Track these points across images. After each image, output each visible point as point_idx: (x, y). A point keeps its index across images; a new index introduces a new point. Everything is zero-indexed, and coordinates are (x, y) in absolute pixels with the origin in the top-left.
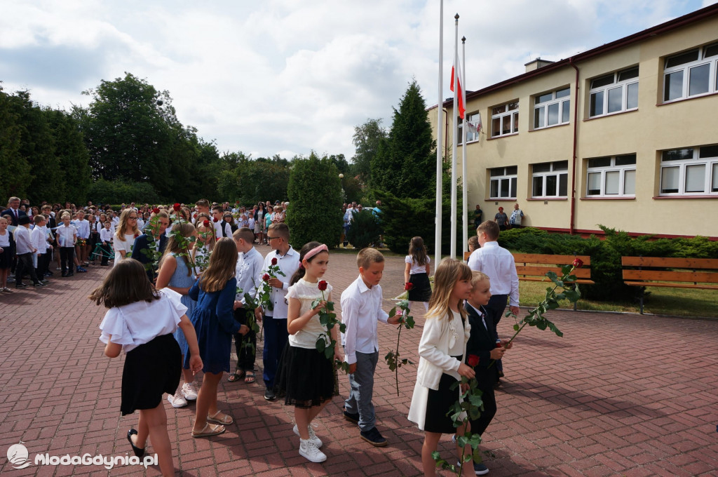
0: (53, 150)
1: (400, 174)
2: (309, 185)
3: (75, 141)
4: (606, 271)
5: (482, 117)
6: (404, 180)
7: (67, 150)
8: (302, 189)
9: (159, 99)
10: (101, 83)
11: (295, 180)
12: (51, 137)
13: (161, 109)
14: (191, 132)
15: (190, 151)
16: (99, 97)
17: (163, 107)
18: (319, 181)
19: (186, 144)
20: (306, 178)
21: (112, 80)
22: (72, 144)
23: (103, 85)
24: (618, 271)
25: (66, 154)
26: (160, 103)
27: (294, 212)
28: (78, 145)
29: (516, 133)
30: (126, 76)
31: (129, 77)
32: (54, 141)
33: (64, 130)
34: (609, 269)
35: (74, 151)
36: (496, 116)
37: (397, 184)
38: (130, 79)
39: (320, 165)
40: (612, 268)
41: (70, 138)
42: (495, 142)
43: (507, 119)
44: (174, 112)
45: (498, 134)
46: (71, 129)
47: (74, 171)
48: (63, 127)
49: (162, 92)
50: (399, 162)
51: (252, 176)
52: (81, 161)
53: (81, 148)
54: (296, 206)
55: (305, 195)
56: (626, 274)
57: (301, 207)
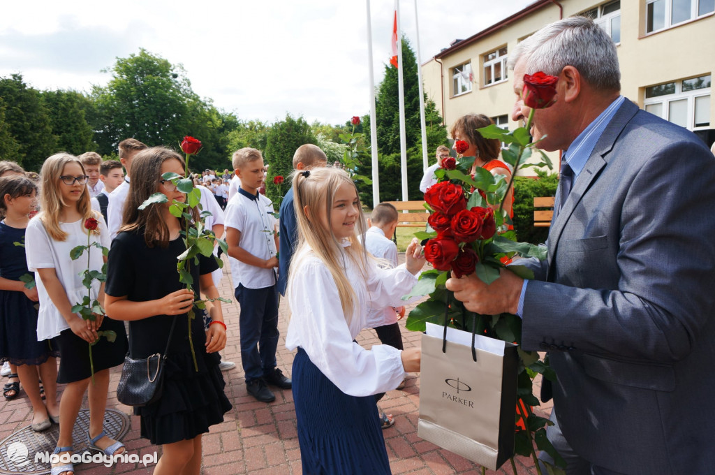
0: (50, 128)
1: (391, 130)
2: (285, 147)
3: (76, 118)
4: (522, 214)
5: (475, 67)
6: (394, 136)
7: (69, 128)
8: (278, 151)
9: (174, 72)
10: (116, 60)
11: (272, 142)
12: (45, 116)
13: (177, 82)
14: (207, 103)
15: (209, 123)
16: (116, 74)
17: (179, 79)
18: (294, 142)
19: (205, 115)
20: (281, 140)
21: (127, 57)
22: (73, 122)
23: (118, 62)
24: (531, 213)
25: (68, 132)
26: (175, 76)
27: (272, 174)
28: (80, 123)
29: (506, 80)
30: (140, 51)
31: (143, 52)
32: (50, 120)
33: (64, 109)
34: (524, 211)
35: (76, 129)
36: (487, 64)
37: (388, 141)
38: (144, 54)
39: (296, 126)
40: (526, 210)
41: (70, 116)
42: (487, 91)
43: (498, 66)
44: (189, 84)
45: (490, 82)
46: (72, 107)
47: (77, 148)
48: (63, 105)
49: (176, 65)
50: (390, 119)
51: (261, 142)
52: (84, 138)
53: (83, 125)
54: (273, 168)
55: (282, 157)
56: (538, 216)
57: (279, 169)
